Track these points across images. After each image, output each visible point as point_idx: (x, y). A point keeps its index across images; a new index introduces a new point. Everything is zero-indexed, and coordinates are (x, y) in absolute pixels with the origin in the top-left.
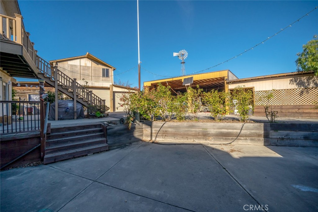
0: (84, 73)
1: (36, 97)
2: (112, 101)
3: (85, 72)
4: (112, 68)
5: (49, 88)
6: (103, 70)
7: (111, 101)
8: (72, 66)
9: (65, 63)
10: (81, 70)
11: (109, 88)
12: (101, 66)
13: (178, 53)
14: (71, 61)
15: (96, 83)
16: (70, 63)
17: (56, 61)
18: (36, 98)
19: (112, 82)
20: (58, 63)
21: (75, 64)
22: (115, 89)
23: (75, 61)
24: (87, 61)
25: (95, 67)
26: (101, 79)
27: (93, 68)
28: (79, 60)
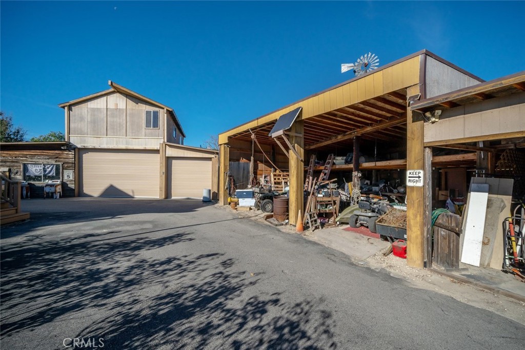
0: (113, 122)
1: (36, 168)
2: (164, 176)
3: (115, 119)
4: (163, 108)
5: (56, 152)
6: (148, 113)
7: (161, 176)
8: (93, 110)
9: (83, 105)
10: (108, 117)
11: (159, 150)
12: (144, 105)
13: (352, 65)
14: (93, 101)
15: (134, 140)
16: (92, 105)
17: (68, 104)
18: (36, 170)
19: (164, 138)
20: (73, 107)
21: (99, 107)
22: (171, 152)
23: (99, 100)
24: (118, 99)
25: (133, 109)
26: (143, 133)
27: (128, 112)
28: (105, 98)
